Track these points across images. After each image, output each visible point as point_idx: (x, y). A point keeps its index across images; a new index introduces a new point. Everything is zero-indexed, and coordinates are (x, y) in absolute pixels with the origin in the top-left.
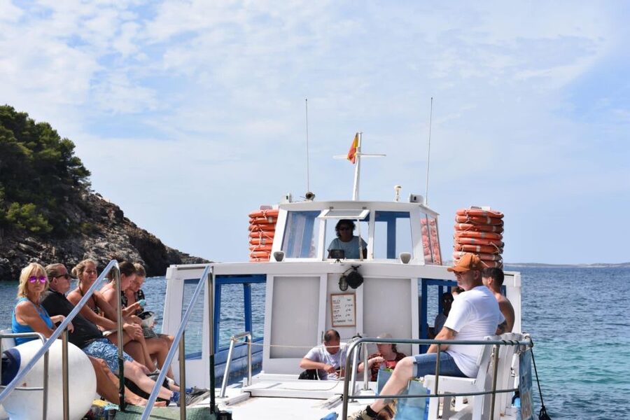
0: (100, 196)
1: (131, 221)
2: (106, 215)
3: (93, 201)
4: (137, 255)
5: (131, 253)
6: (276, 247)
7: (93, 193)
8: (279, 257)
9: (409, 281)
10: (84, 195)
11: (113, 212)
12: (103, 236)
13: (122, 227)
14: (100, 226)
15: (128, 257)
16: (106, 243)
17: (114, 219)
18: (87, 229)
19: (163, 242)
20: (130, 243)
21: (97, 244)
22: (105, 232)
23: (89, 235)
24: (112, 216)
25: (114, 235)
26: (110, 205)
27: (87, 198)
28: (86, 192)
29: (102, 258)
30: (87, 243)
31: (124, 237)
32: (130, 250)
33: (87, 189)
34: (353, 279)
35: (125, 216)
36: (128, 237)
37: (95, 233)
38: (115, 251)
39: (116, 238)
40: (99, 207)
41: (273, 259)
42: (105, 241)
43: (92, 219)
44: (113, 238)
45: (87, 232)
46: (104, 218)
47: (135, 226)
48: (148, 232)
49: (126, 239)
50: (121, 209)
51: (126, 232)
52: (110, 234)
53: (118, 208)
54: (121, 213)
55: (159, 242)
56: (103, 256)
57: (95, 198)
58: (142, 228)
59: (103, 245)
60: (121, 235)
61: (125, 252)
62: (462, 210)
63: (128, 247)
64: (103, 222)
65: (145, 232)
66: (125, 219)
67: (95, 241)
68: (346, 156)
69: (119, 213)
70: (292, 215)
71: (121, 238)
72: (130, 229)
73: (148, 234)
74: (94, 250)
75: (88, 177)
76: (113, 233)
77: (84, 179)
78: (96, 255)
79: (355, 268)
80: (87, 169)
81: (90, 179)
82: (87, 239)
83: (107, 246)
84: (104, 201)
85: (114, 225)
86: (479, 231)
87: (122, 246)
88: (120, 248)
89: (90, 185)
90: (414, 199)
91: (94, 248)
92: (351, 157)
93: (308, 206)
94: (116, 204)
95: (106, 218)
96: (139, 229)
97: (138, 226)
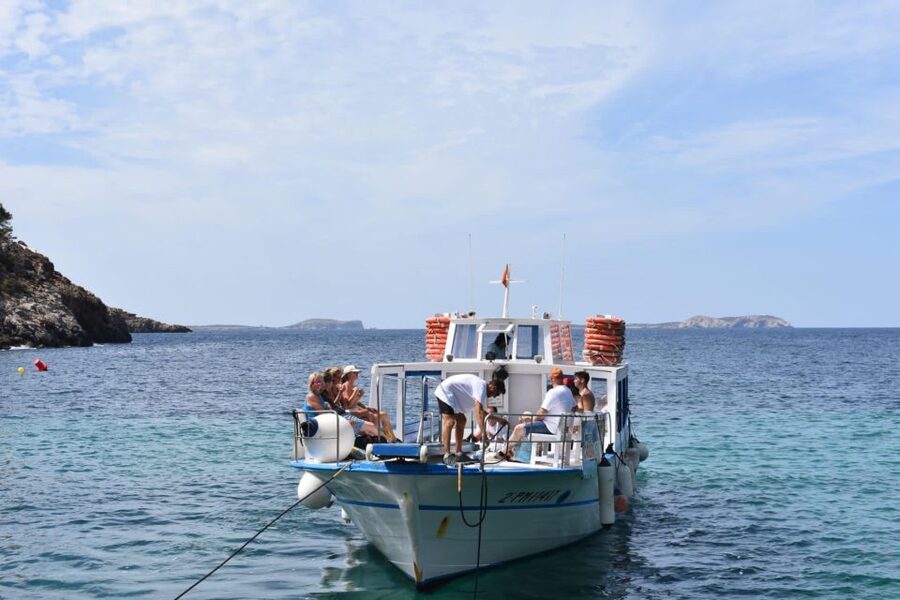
0: (24, 244)
1: (64, 276)
2: (32, 268)
3: (16, 251)
4: (71, 318)
5: (64, 316)
6: (448, 351)
7: (14, 240)
8: (450, 358)
9: (540, 375)
10: (4, 244)
11: (41, 264)
12: (28, 294)
13: (53, 283)
14: (24, 283)
15: (60, 320)
16: (33, 304)
17: (43, 274)
18: (9, 286)
19: (104, 302)
20: (63, 303)
21: (21, 306)
22: (31, 290)
23: (11, 294)
24: (40, 269)
25: (42, 294)
26: (37, 256)
27: (8, 248)
28: (6, 239)
29: (28, 322)
30: (8, 304)
31: (55, 296)
32: (64, 313)
33: (6, 235)
34: (501, 374)
35: (56, 269)
36: (59, 296)
37: (19, 291)
38: (44, 314)
39: (45, 297)
40: (23, 259)
41: (445, 360)
42: (31, 301)
43: (14, 274)
44: (41, 298)
45: (8, 289)
46: (29, 272)
47: (68, 282)
48: (85, 289)
49: (57, 299)
50: (51, 261)
51: (57, 289)
52: (37, 293)
53: (47, 259)
54: (52, 265)
55: (99, 301)
56: (30, 319)
57: (17, 248)
58: (78, 284)
59: (28, 306)
60: (50, 293)
61: (57, 315)
62: (589, 318)
63: (61, 308)
64: (28, 277)
65: (81, 289)
66: (57, 273)
67: (18, 302)
68: (501, 281)
69: (48, 266)
70: (459, 328)
71: (51, 297)
72: (62, 286)
73: (86, 292)
74: (18, 313)
75: (8, 221)
76: (41, 291)
77: (4, 223)
78: (20, 319)
79: (503, 367)
80: (7, 211)
81: (11, 223)
82: (9, 299)
83: (33, 307)
84: (30, 251)
85: (42, 280)
86: (602, 334)
87: (53, 308)
88: (51, 311)
89: (10, 230)
90: (547, 316)
91: (17, 310)
92: (505, 282)
93: (470, 320)
94: (45, 255)
95: (33, 272)
96: (74, 285)
97: (73, 282)
